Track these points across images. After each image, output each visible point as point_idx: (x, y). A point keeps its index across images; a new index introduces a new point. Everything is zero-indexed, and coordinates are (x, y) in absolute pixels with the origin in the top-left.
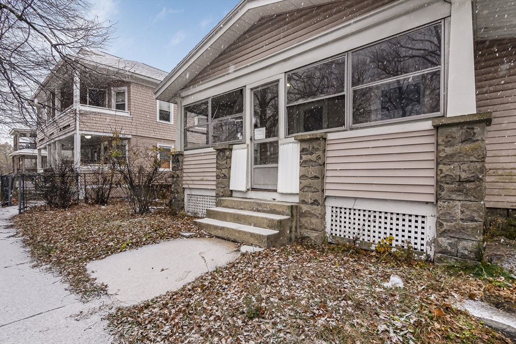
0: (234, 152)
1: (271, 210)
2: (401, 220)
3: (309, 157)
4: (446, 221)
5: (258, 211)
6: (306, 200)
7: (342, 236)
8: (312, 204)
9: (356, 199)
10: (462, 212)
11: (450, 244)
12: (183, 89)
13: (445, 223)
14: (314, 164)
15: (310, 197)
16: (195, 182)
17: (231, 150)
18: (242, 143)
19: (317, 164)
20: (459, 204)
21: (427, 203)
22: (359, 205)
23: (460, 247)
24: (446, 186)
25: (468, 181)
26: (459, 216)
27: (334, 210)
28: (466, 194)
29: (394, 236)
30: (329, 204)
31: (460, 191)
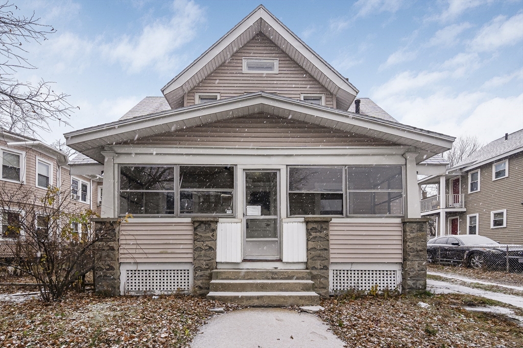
0: (219, 225)
1: (288, 277)
2: (381, 274)
3: (318, 234)
4: (411, 272)
5: (273, 278)
6: (316, 267)
7: (342, 289)
8: (321, 269)
9: (352, 263)
10: (418, 266)
11: (413, 284)
12: (120, 144)
13: (411, 273)
14: (322, 239)
15: (318, 264)
16: (150, 256)
17: (217, 222)
18: (233, 216)
19: (325, 239)
20: (417, 262)
21: (397, 263)
22: (355, 267)
23: (418, 285)
24: (411, 254)
25: (421, 251)
26: (418, 269)
27: (335, 272)
28: (421, 258)
29: (378, 284)
30: (332, 268)
31: (418, 256)
